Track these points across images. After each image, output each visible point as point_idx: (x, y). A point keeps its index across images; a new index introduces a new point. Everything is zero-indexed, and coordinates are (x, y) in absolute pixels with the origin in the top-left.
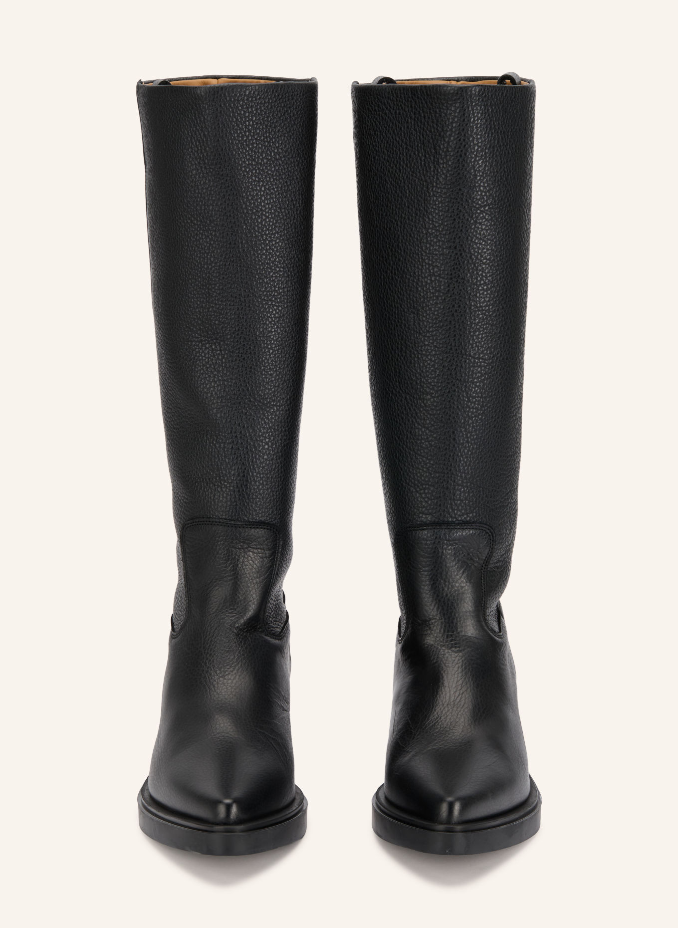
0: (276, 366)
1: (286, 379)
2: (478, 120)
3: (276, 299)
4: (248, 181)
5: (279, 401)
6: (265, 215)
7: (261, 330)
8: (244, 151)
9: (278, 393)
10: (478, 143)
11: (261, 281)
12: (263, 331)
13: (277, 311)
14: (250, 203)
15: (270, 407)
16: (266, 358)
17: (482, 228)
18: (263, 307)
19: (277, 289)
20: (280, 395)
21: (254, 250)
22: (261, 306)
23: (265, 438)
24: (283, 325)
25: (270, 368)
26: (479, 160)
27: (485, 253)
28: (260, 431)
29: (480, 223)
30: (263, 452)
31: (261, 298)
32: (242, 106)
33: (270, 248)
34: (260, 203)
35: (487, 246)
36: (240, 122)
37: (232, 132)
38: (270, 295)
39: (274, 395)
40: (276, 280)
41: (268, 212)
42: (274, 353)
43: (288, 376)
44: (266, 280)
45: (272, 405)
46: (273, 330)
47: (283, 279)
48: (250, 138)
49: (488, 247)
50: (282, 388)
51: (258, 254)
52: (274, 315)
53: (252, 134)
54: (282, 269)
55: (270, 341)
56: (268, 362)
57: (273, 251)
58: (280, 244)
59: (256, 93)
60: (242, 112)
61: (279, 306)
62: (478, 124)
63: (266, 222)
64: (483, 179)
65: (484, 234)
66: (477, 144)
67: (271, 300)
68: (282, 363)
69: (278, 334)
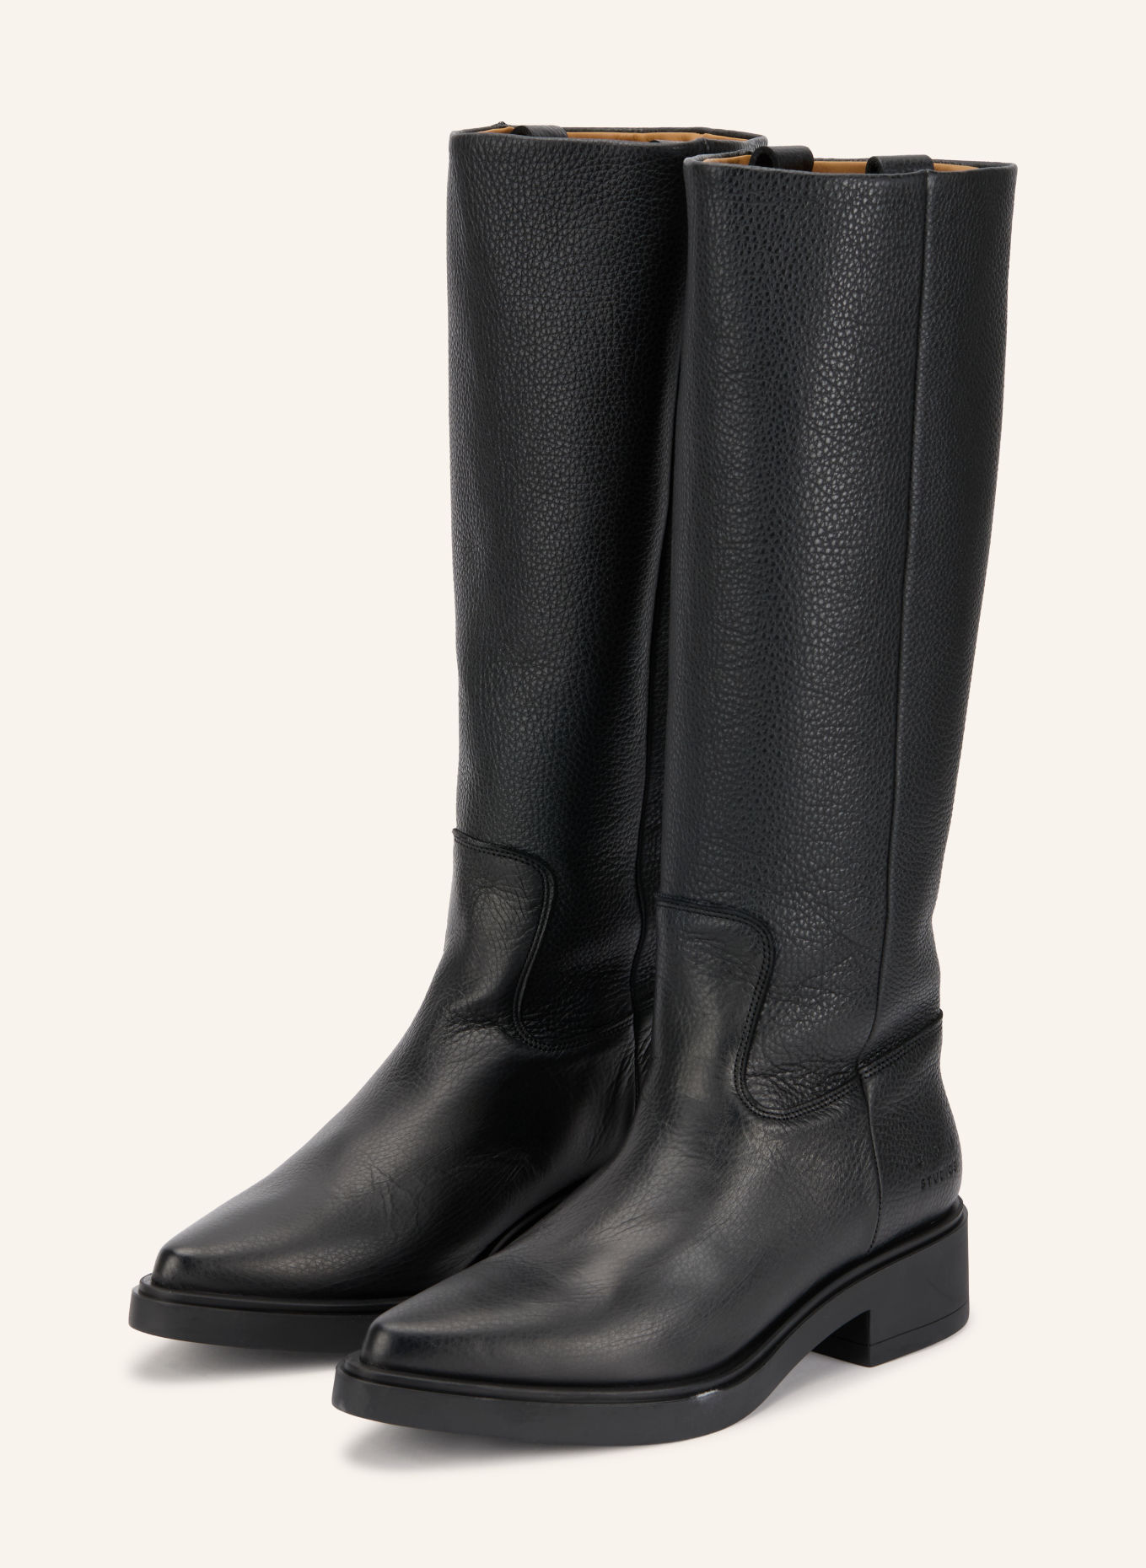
0: (549, 601)
1: (569, 626)
2: (722, 224)
3: (556, 492)
4: (515, 295)
5: (555, 660)
6: (541, 353)
7: (529, 538)
8: (510, 245)
9: (552, 646)
10: (725, 263)
11: (531, 459)
12: (531, 540)
13: (557, 511)
14: (517, 330)
15: (536, 666)
16: (534, 586)
17: (732, 409)
18: (532, 501)
19: (557, 476)
20: (558, 650)
21: (521, 407)
22: (529, 499)
23: (522, 714)
24: (567, 536)
25: (539, 604)
26: (727, 293)
27: (738, 451)
28: (513, 702)
29: (730, 401)
30: (516, 736)
31: (530, 487)
32: (507, 171)
33: (547, 408)
34: (534, 331)
35: (741, 441)
36: (504, 196)
37: (490, 212)
38: (546, 483)
39: (545, 649)
40: (556, 461)
41: (546, 348)
42: (547, 579)
43: (574, 622)
44: (538, 459)
45: (540, 665)
46: (547, 542)
47: (568, 461)
48: (521, 224)
49: (743, 443)
50: (561, 640)
51: (528, 414)
52: (551, 517)
53: (524, 218)
54: (567, 444)
55: (542, 559)
56: (536, 592)
57: (553, 412)
58: (566, 403)
59: (531, 152)
60: (507, 182)
61: (560, 504)
62: (722, 230)
63: (542, 364)
64: (734, 326)
65: (736, 420)
66: (723, 265)
67: (547, 492)
68: (562, 598)
69: (557, 549)
